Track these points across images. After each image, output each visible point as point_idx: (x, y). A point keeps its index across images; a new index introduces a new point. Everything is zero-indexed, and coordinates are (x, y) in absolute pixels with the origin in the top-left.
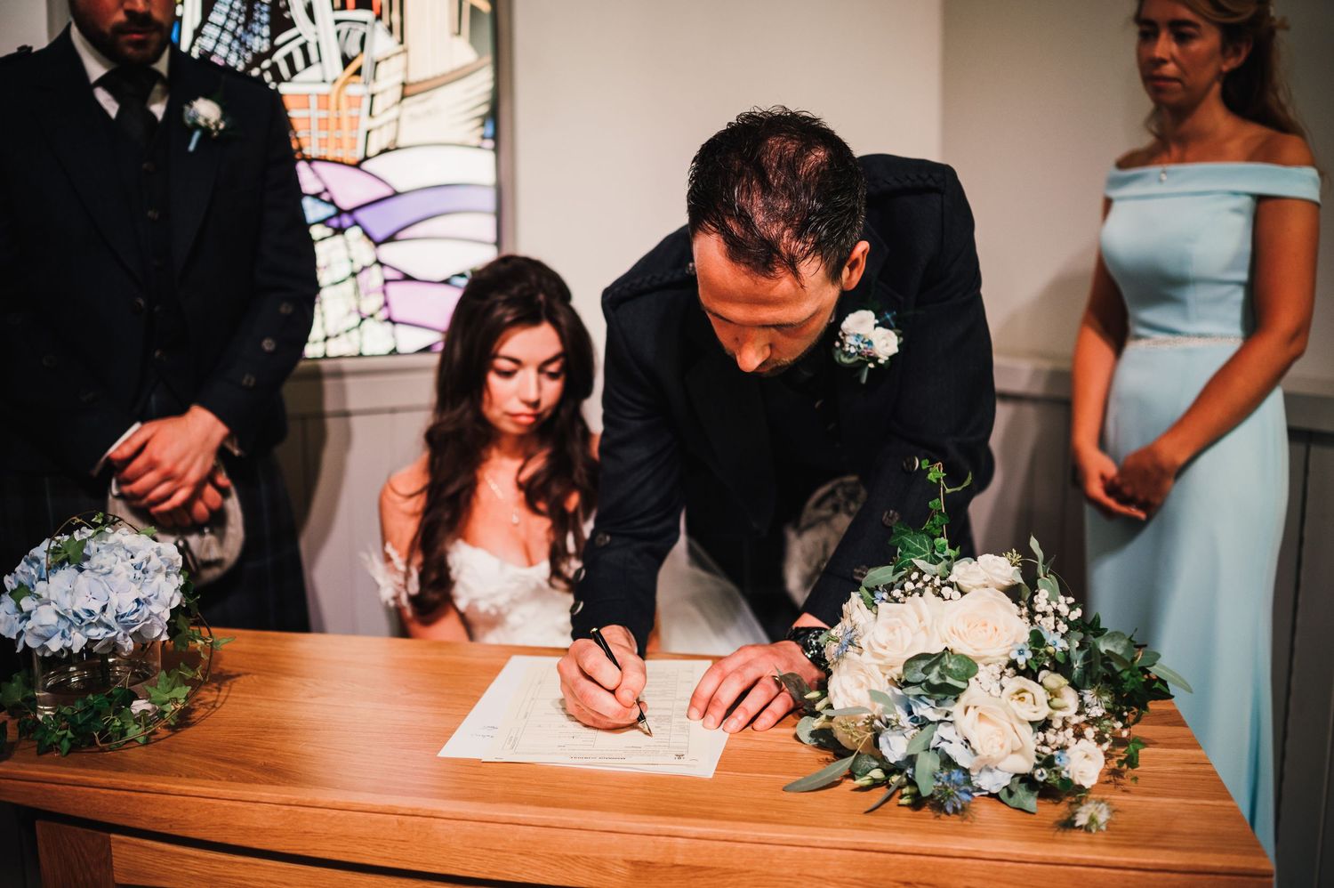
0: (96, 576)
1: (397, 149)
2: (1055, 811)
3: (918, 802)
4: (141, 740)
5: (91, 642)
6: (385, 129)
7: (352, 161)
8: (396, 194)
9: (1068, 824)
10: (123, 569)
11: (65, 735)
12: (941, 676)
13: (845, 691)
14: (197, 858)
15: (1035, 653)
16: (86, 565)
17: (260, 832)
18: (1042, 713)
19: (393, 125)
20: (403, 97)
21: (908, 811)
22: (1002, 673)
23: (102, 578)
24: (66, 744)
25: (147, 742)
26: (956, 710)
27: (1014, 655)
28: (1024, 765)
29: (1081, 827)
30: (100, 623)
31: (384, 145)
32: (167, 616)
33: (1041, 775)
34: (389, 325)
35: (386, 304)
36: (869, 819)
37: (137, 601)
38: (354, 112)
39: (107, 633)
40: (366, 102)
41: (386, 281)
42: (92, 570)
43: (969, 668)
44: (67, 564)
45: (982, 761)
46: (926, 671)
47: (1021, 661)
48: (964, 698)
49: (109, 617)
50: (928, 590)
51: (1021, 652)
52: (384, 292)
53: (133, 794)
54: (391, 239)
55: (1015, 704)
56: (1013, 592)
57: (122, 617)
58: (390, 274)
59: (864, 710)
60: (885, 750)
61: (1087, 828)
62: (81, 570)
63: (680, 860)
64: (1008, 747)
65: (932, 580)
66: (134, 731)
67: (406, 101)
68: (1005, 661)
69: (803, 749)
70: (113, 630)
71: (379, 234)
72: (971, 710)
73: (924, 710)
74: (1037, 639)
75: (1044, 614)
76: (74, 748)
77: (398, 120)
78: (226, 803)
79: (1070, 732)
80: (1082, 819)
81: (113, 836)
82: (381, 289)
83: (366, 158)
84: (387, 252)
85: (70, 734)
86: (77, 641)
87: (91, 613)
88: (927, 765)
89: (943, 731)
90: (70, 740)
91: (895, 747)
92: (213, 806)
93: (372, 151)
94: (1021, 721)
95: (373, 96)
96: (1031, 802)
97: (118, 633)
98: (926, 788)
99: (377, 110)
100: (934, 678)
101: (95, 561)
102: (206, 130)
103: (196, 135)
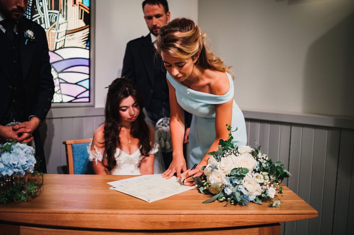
0: (15, 154)
1: (64, 48)
2: (267, 204)
3: (236, 203)
4: (26, 200)
5: (15, 173)
6: (61, 42)
7: (52, 50)
8: (64, 60)
9: (271, 206)
10: (22, 152)
11: (5, 200)
12: (240, 173)
13: (214, 179)
14: (46, 231)
15: (260, 167)
16: (12, 152)
17: (67, 222)
18: (262, 181)
19: (63, 41)
20: (66, 34)
21: (233, 206)
22: (252, 172)
23: (16, 155)
24: (5, 202)
26: (243, 181)
27: (255, 168)
28: (259, 194)
29: (274, 206)
30: (18, 168)
31: (61, 46)
32: (34, 166)
33: (263, 195)
34: (60, 95)
35: (60, 89)
36: (225, 208)
37: (27, 161)
38: (53, 37)
39: (19, 170)
40: (56, 34)
41: (60, 83)
42: (14, 153)
43: (247, 171)
44: (5, 152)
45: (250, 193)
46: (236, 172)
47: (257, 169)
48: (244, 178)
49: (19, 166)
50: (233, 154)
51: (257, 167)
52: (60, 86)
53: (29, 214)
54: (62, 72)
55: (256, 179)
56: (253, 154)
57: (23, 165)
58: (61, 81)
59: (220, 183)
60: (226, 192)
61: (275, 207)
62: (11, 153)
63: (182, 220)
64: (255, 189)
65: (233, 152)
66: (23, 198)
67: (67, 35)
68: (252, 169)
69: (202, 194)
70: (20, 169)
71: (59, 71)
72: (245, 181)
73: (236, 182)
74: (261, 164)
75: (260, 158)
76: (7, 203)
77: (65, 40)
78: (57, 214)
79: (268, 186)
80: (274, 205)
81: (21, 227)
82: (59, 85)
83: (56, 50)
84: (61, 75)
85: (7, 199)
86: (10, 173)
87: (14, 165)
88: (238, 195)
89: (240, 186)
90: (6, 201)
91: (229, 191)
92: (54, 215)
93: (57, 48)
94: (257, 183)
95: (58, 33)
96: (260, 202)
97: (22, 170)
98: (239, 200)
99: (59, 37)
100: (238, 174)
101: (14, 151)
102: (30, 39)
103: (27, 40)
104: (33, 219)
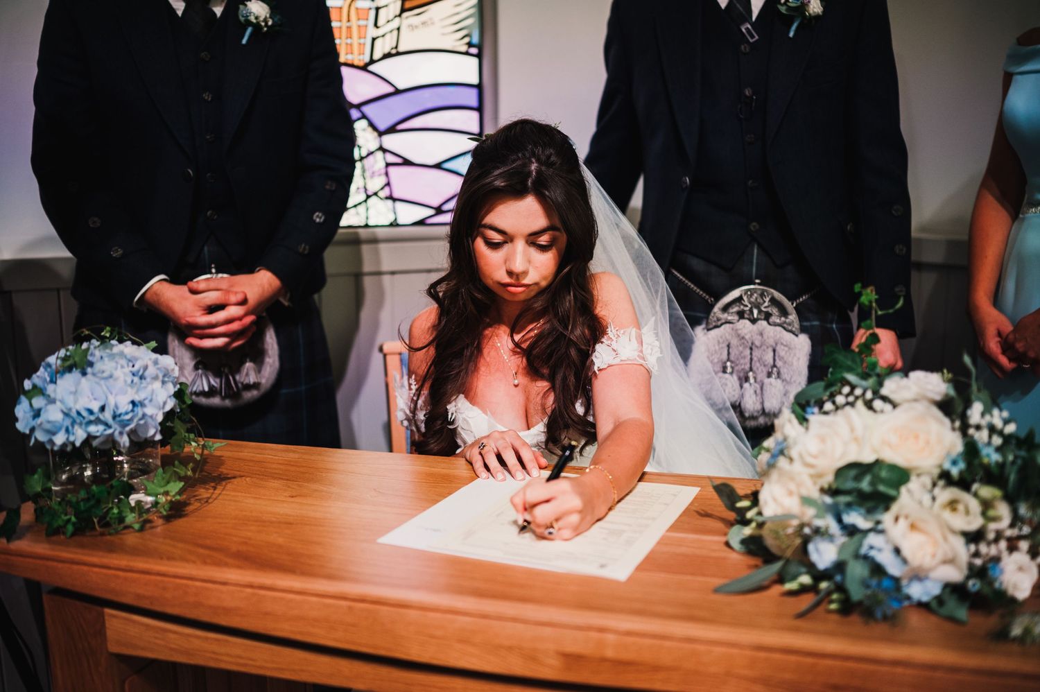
0: (97, 380)
1: (398, 54)
2: (991, 622)
3: (847, 607)
4: (137, 526)
5: (90, 438)
6: (388, 36)
7: (361, 64)
8: (398, 92)
9: (1001, 635)
10: (122, 373)
11: (69, 521)
12: (872, 483)
13: (775, 500)
14: (175, 633)
15: (970, 464)
16: (89, 370)
17: (227, 611)
18: (975, 523)
19: (395, 33)
20: (403, 10)
21: (835, 617)
22: (934, 485)
23: (102, 382)
24: (70, 528)
25: (142, 529)
26: (887, 518)
27: (947, 466)
28: (955, 574)
29: (1015, 639)
30: (98, 421)
31: (387, 50)
32: (160, 418)
33: (974, 585)
34: (390, 202)
35: (388, 184)
36: (799, 623)
37: (133, 403)
38: (362, 23)
39: (105, 430)
40: (373, 13)
41: (388, 165)
42: (94, 374)
43: (901, 476)
44: (74, 369)
45: (913, 570)
46: (858, 478)
47: (955, 472)
48: (895, 508)
49: (107, 416)
50: (860, 403)
51: (954, 463)
52: (387, 174)
53: (121, 574)
54: (392, 130)
55: (947, 515)
56: (945, 406)
57: (120, 415)
58: (391, 159)
59: (793, 517)
60: (814, 557)
61: (1021, 640)
62: (84, 374)
63: (610, 653)
64: (940, 557)
65: (864, 394)
66: (131, 518)
67: (405, 15)
68: (936, 472)
69: (734, 556)
70: (109, 427)
71: (382, 126)
72: (902, 521)
73: (855, 518)
74: (971, 450)
75: (978, 427)
76: (78, 531)
77: (398, 29)
78: (198, 584)
79: (1003, 544)
80: (1016, 631)
81: (108, 611)
82: (383, 171)
83: (372, 62)
84: (390, 141)
85: (73, 519)
86: (79, 436)
87: (91, 412)
88: (857, 571)
89: (872, 539)
90: (74, 524)
91: (824, 554)
92: (187, 586)
93: (377, 56)
94: (953, 532)
95: (377, 9)
96: (962, 613)
97: (115, 429)
98: (857, 593)
99: (380, 23)
100: (865, 485)
101: (98, 366)
102: (257, 27)
103: (249, 30)
104: (131, 590)
